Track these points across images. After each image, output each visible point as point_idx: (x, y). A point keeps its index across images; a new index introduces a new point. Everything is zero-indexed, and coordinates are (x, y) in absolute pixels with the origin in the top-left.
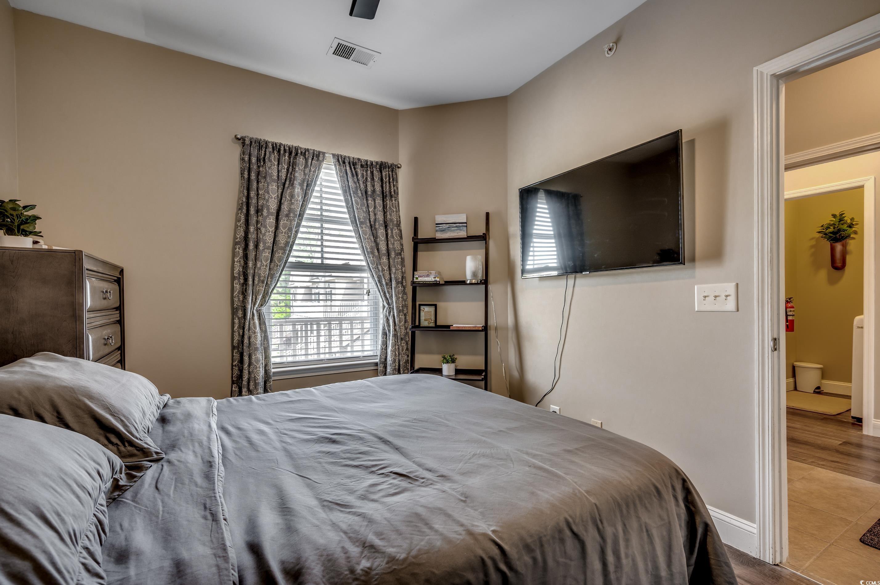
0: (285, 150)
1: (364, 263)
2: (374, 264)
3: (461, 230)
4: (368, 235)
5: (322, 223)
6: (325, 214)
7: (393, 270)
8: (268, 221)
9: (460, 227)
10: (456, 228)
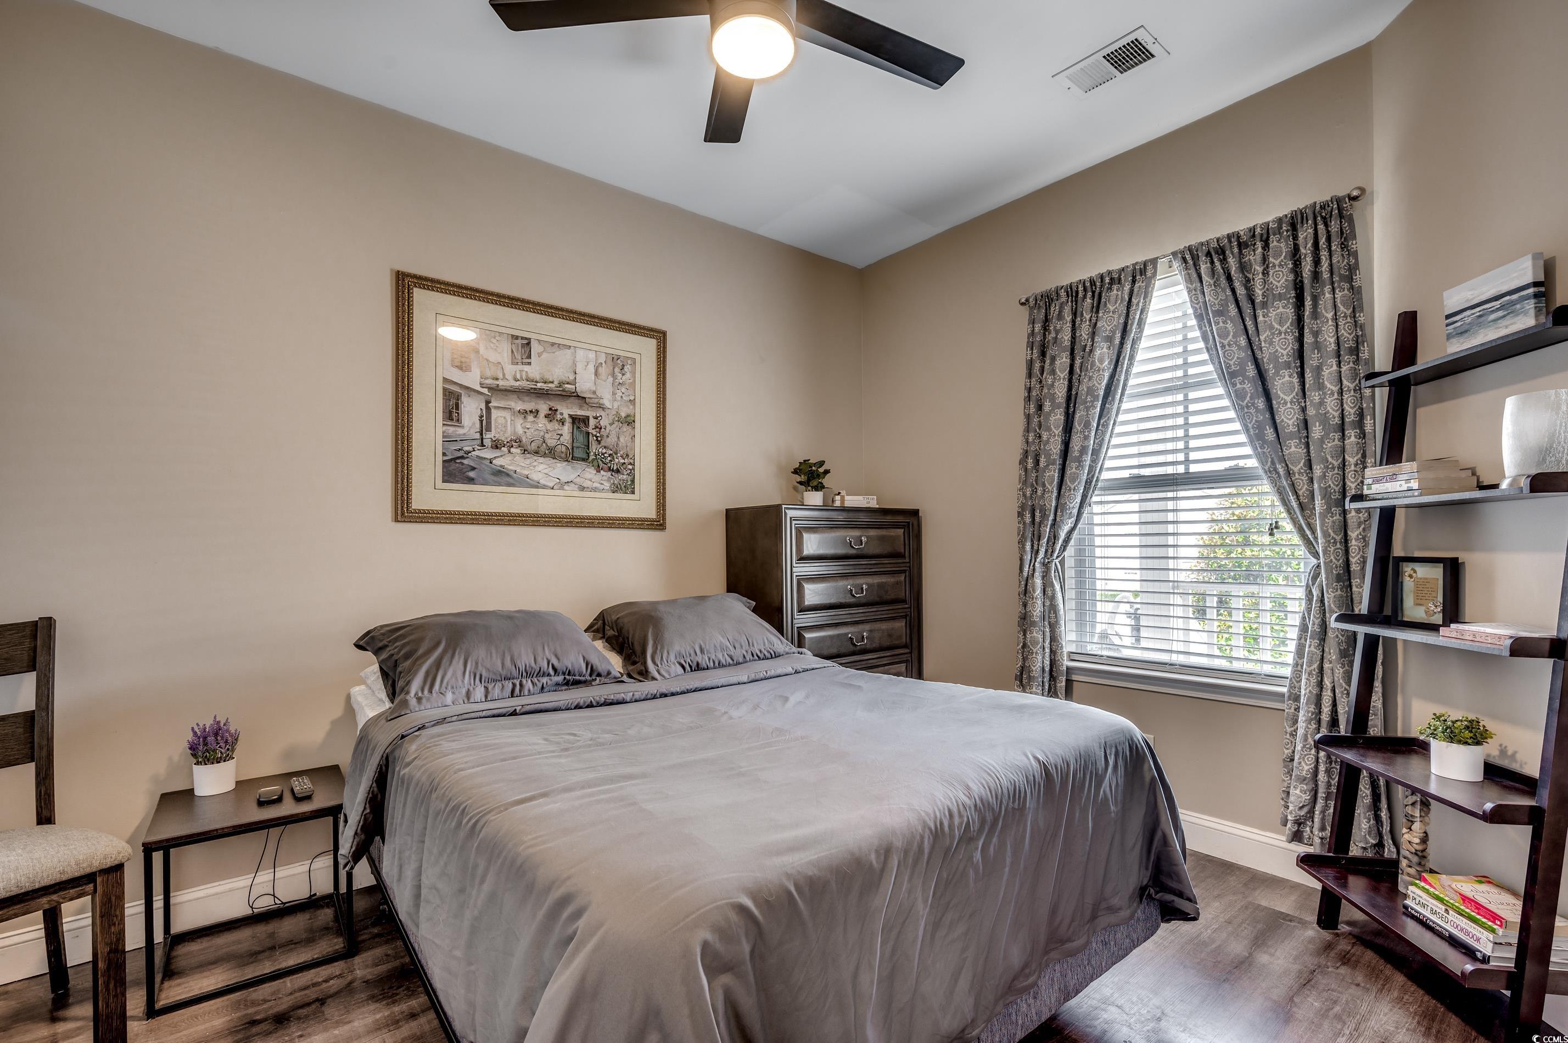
0: (1085, 290)
1: (1253, 463)
2: (1267, 462)
3: (1514, 313)
4: (1248, 398)
5: (1185, 391)
6: (1191, 371)
7: (1318, 470)
8: (1052, 419)
9: (1513, 303)
10: (1500, 313)
